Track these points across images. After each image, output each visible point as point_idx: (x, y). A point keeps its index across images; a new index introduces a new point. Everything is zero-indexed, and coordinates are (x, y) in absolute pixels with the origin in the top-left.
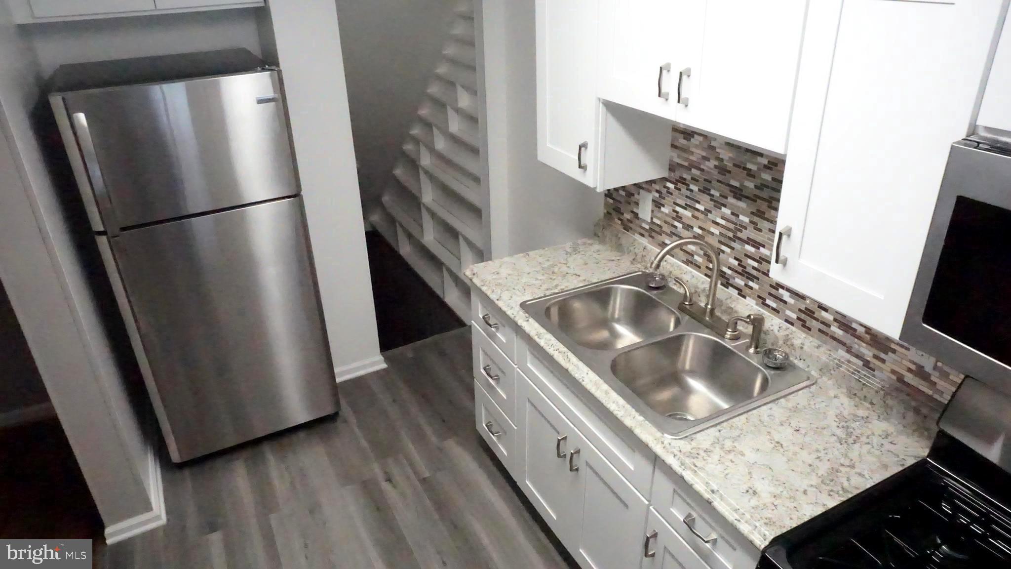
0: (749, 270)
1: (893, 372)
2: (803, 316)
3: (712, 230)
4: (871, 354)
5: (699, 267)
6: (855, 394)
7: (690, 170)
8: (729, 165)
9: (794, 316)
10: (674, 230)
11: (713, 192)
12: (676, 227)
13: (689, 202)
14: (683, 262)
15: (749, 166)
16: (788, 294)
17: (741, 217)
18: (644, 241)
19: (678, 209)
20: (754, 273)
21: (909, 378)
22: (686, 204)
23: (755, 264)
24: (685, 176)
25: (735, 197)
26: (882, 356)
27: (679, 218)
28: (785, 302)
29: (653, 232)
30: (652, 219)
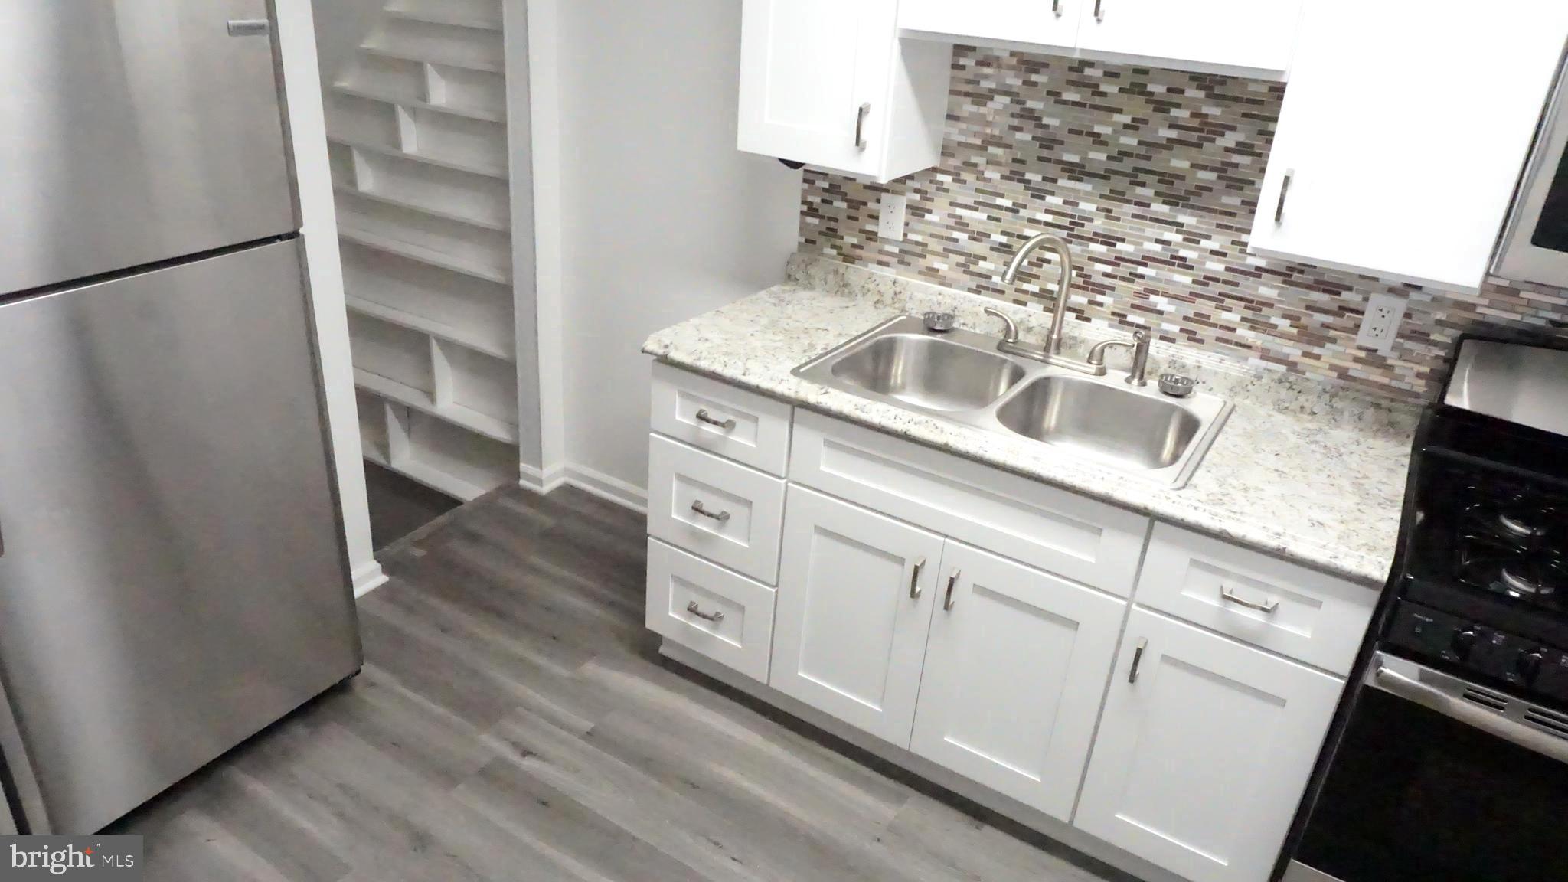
0: (1098, 279)
1: (1333, 368)
2: (1191, 326)
3: (1027, 232)
4: (1300, 352)
5: (1003, 292)
6: (1287, 408)
7: (986, 149)
8: (1062, 135)
9: (1176, 329)
10: (951, 245)
11: (1028, 176)
12: (956, 240)
13: (981, 198)
14: (970, 290)
15: (1097, 129)
16: (1166, 300)
17: (1083, 205)
18: (889, 273)
19: (959, 211)
20: (1107, 281)
21: (1356, 370)
22: (975, 202)
23: (1108, 269)
24: (974, 160)
25: (1070, 178)
26: (1316, 350)
27: (961, 225)
28: (1161, 313)
29: (908, 255)
30: (905, 235)
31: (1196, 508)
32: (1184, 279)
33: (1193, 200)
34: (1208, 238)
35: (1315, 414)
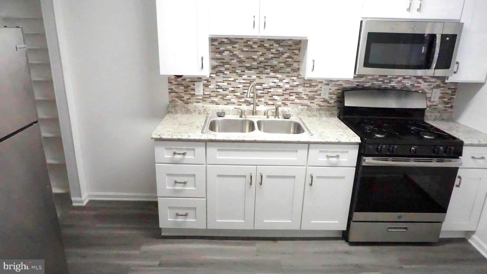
0: (259, 95)
1: (317, 104)
2: (284, 102)
3: (239, 86)
4: (309, 102)
5: (234, 103)
6: (310, 116)
7: (224, 66)
8: (244, 59)
9: (281, 103)
10: (218, 93)
11: (237, 71)
12: (219, 92)
13: (225, 79)
14: (225, 105)
15: (253, 57)
16: (277, 96)
17: (252, 77)
18: (200, 105)
19: (219, 84)
20: (262, 95)
21: (322, 104)
22: (223, 80)
23: (262, 92)
24: (221, 69)
25: (248, 70)
26: (313, 101)
27: (220, 87)
28: (276, 100)
29: (205, 98)
30: (204, 93)
31: (318, 138)
32: (280, 91)
33: (280, 71)
34: (285, 79)
35: (316, 116)
